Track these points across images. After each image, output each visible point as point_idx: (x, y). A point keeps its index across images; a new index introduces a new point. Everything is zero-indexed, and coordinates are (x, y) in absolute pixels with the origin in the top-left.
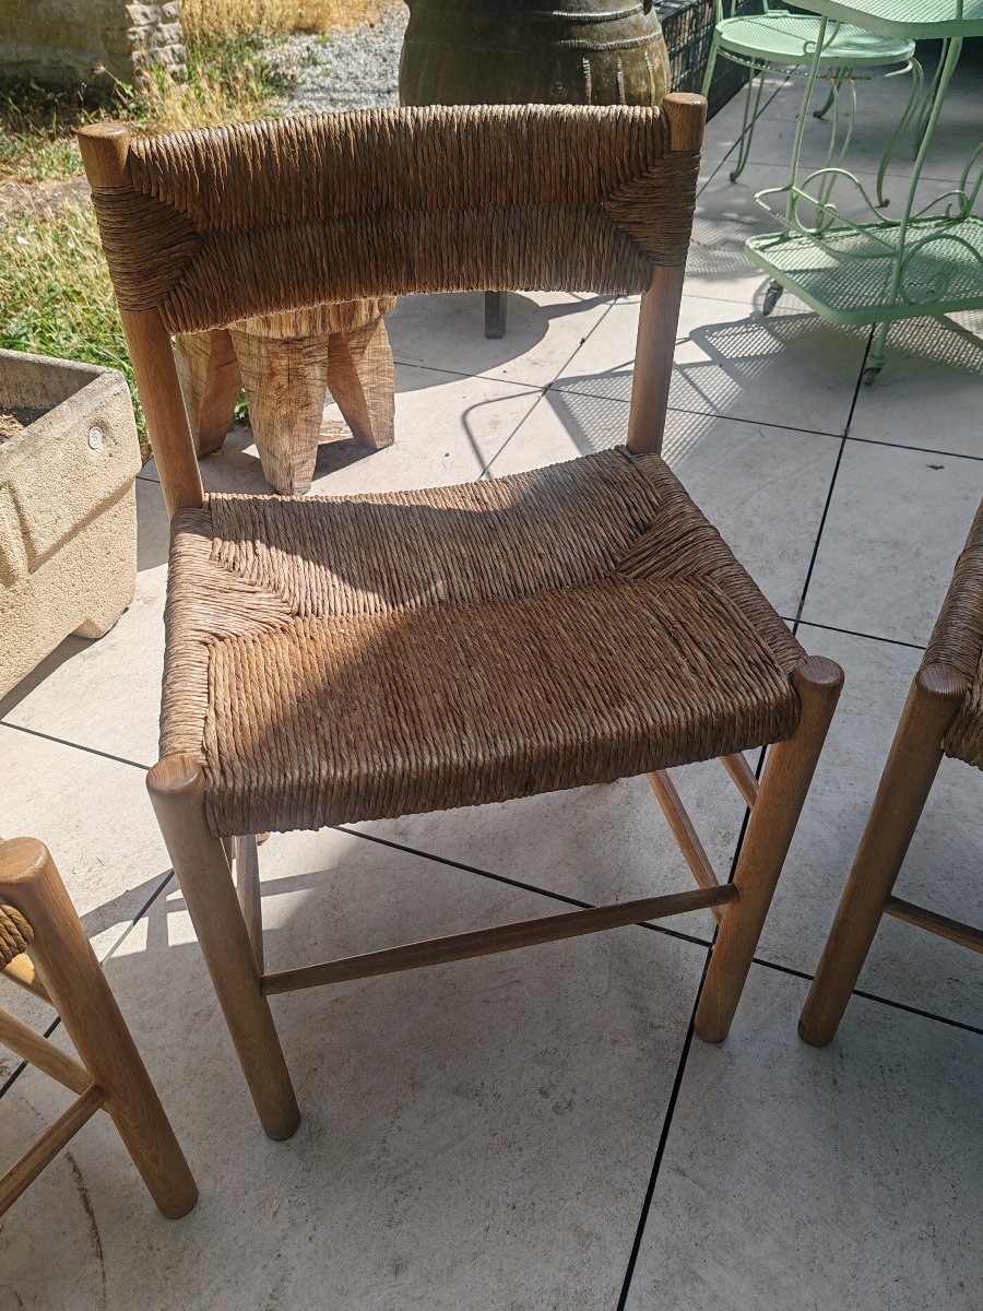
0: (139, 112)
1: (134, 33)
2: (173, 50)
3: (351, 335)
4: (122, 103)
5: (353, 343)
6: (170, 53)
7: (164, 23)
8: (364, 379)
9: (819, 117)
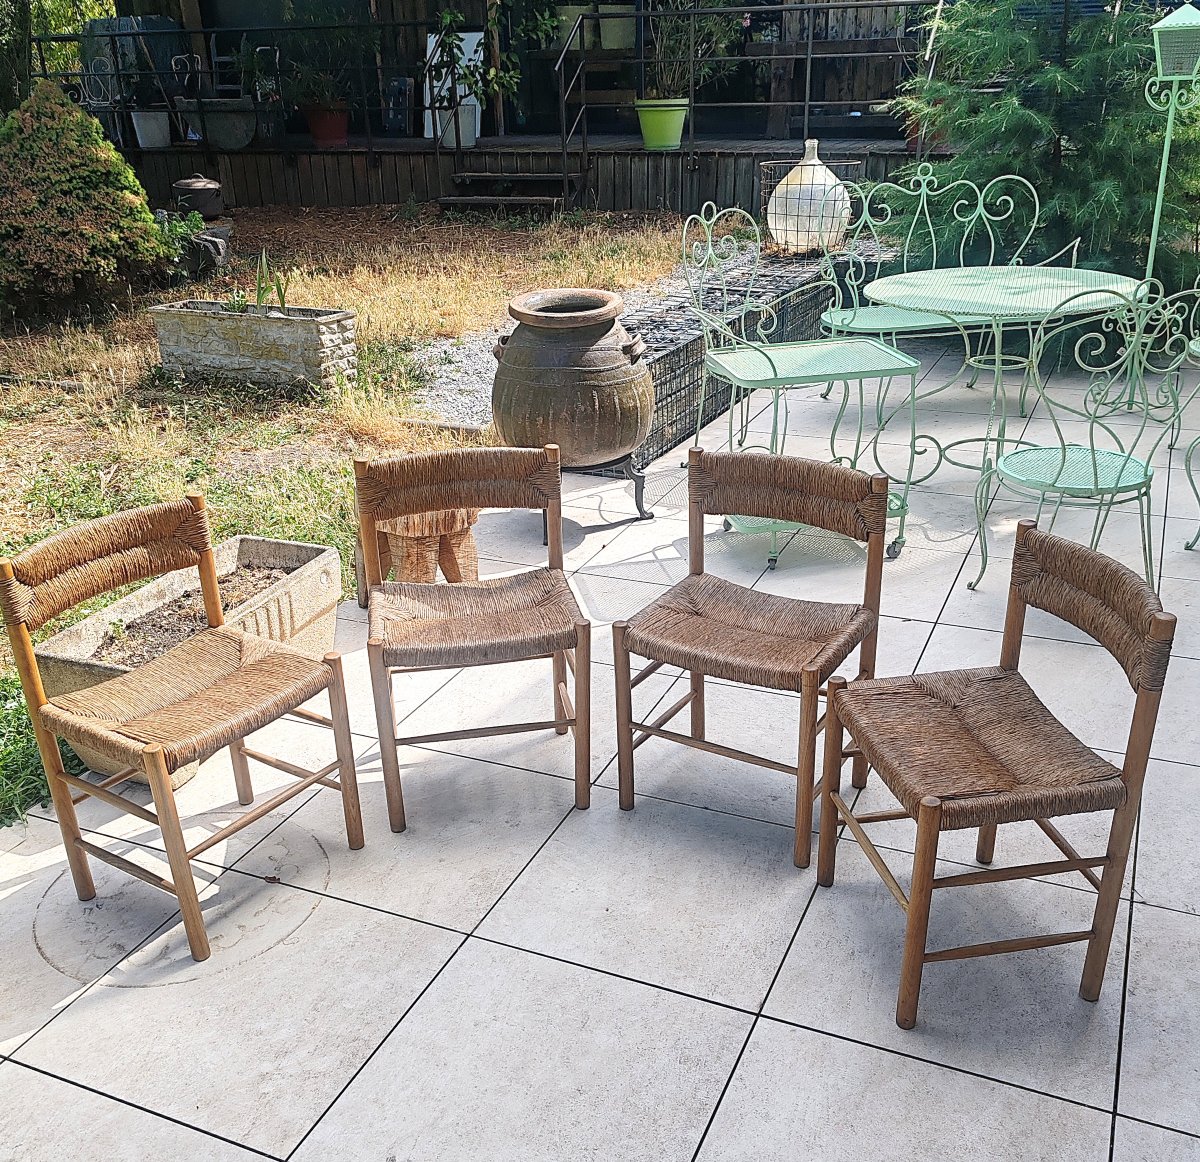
0: (323, 402)
1: (324, 352)
2: (348, 361)
3: (453, 536)
4: (312, 397)
5: (453, 541)
6: (346, 363)
7: (344, 344)
8: (459, 561)
9: (825, 397)
